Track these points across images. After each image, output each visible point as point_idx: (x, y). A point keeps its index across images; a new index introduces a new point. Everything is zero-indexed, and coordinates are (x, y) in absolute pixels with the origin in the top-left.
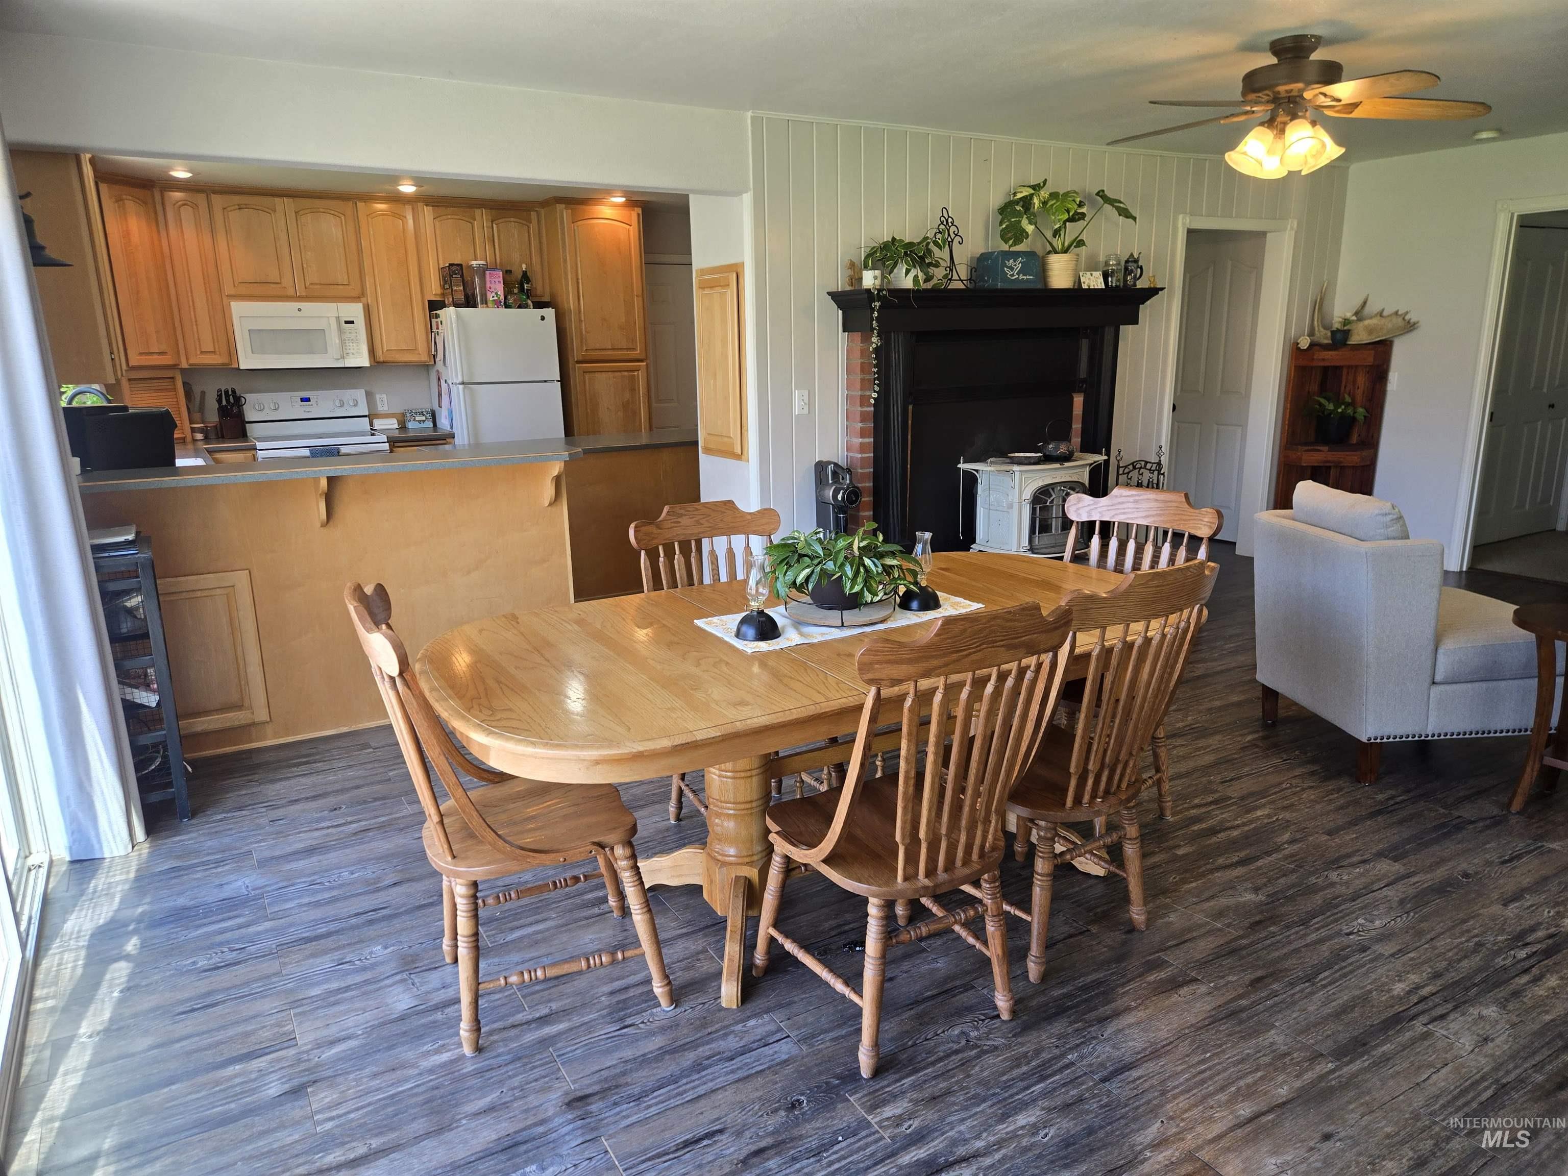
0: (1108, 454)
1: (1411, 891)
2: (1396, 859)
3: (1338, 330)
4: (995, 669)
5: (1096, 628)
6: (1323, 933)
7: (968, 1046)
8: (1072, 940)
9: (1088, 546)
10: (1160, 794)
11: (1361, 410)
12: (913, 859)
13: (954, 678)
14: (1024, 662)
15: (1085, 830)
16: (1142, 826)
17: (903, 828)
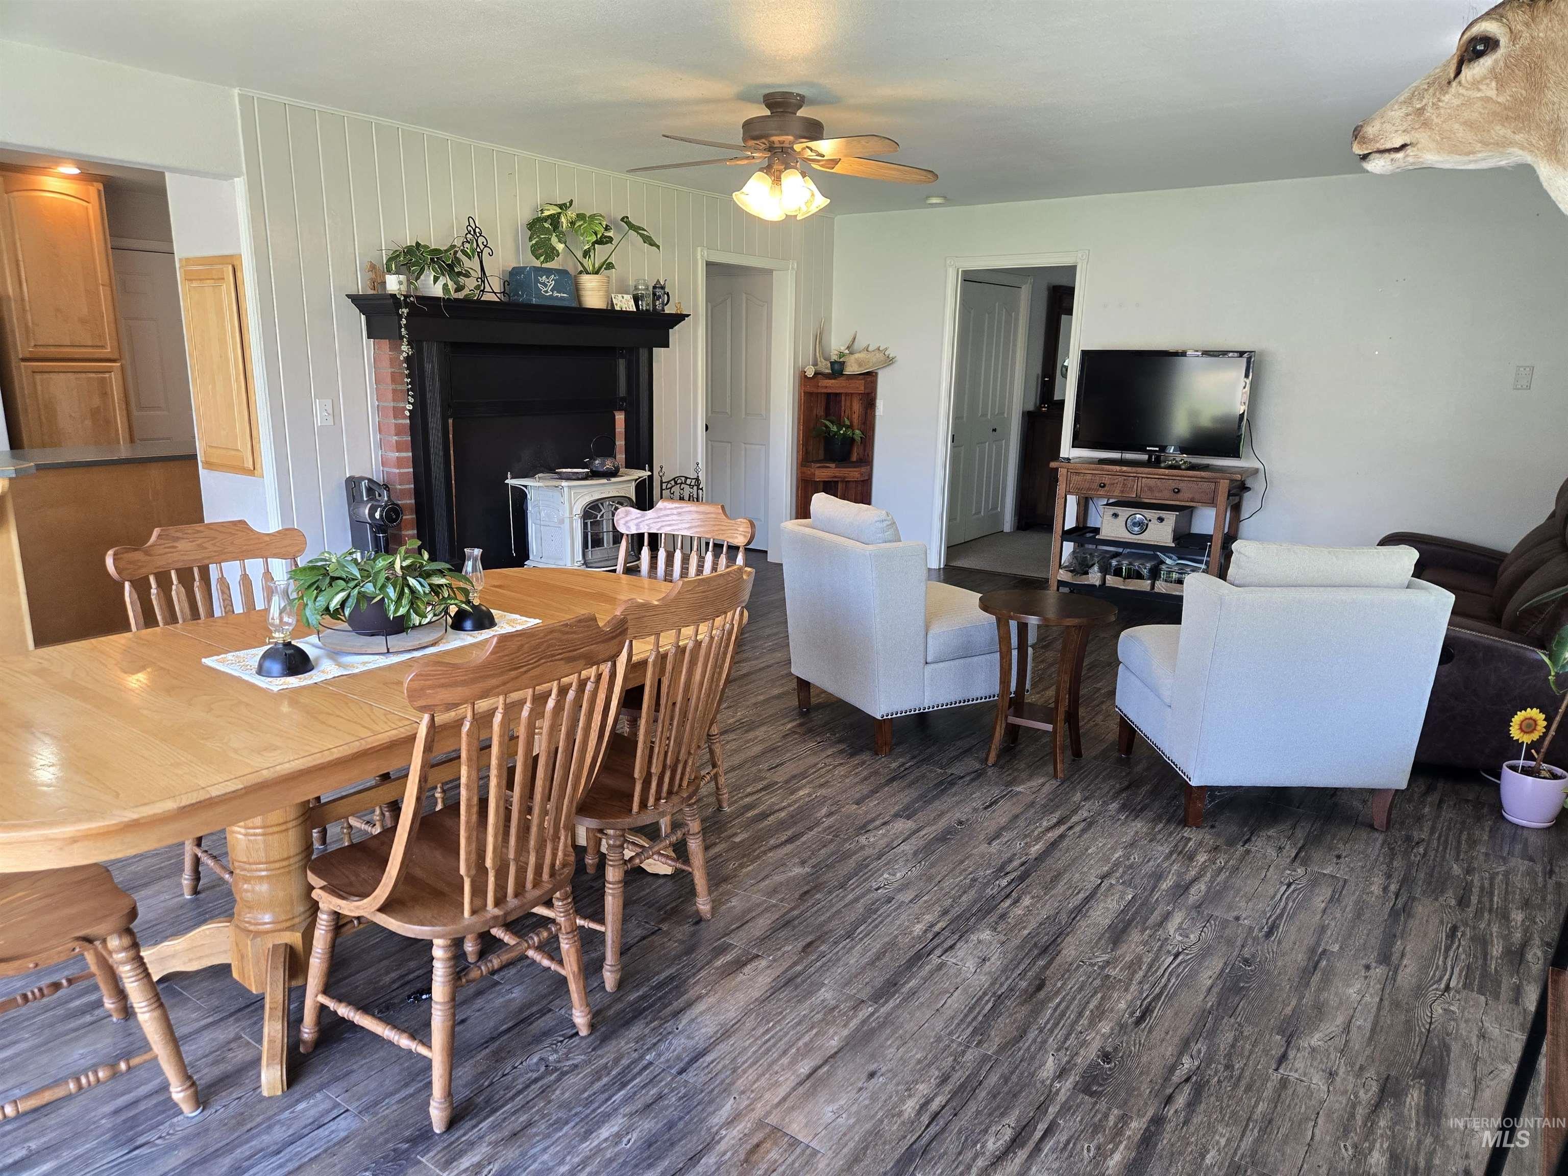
0: (651, 470)
1: (921, 843)
2: (908, 818)
3: (836, 362)
4: (555, 683)
5: (651, 635)
6: (858, 892)
7: (549, 1071)
8: (644, 942)
9: (639, 559)
10: (718, 788)
11: (857, 432)
12: (479, 891)
13: (515, 696)
14: (584, 674)
15: (651, 832)
16: (703, 821)
17: (467, 860)
